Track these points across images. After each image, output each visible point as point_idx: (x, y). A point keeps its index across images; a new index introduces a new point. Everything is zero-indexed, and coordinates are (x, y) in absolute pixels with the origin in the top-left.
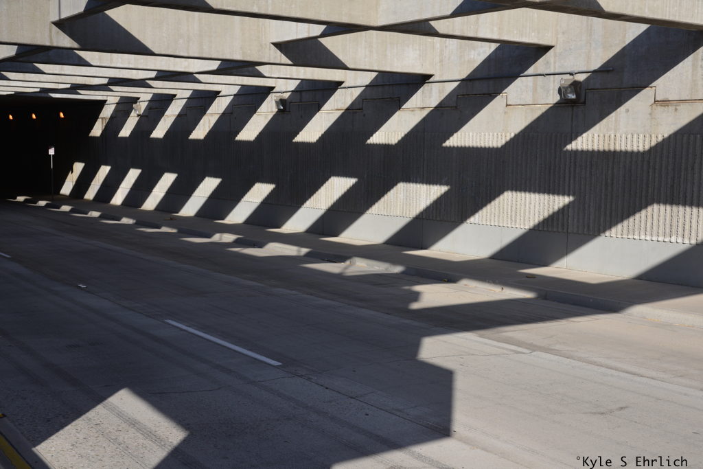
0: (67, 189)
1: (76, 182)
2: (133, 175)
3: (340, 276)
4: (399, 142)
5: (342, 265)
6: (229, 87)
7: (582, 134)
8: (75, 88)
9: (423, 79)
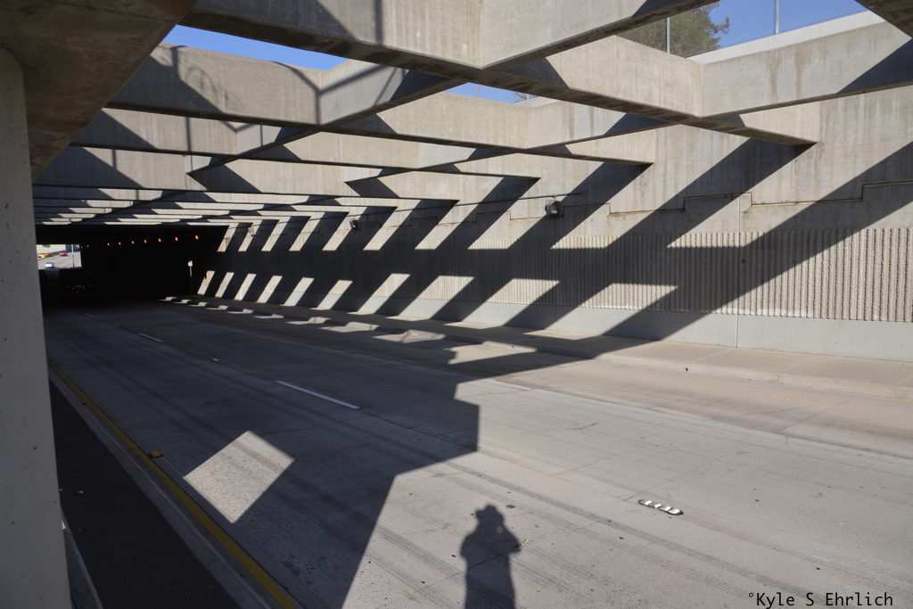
0: (202, 290)
1: (210, 285)
2: (250, 278)
3: (400, 344)
4: (438, 247)
5: (401, 335)
6: (316, 213)
7: (562, 237)
8: (205, 218)
9: (453, 203)
